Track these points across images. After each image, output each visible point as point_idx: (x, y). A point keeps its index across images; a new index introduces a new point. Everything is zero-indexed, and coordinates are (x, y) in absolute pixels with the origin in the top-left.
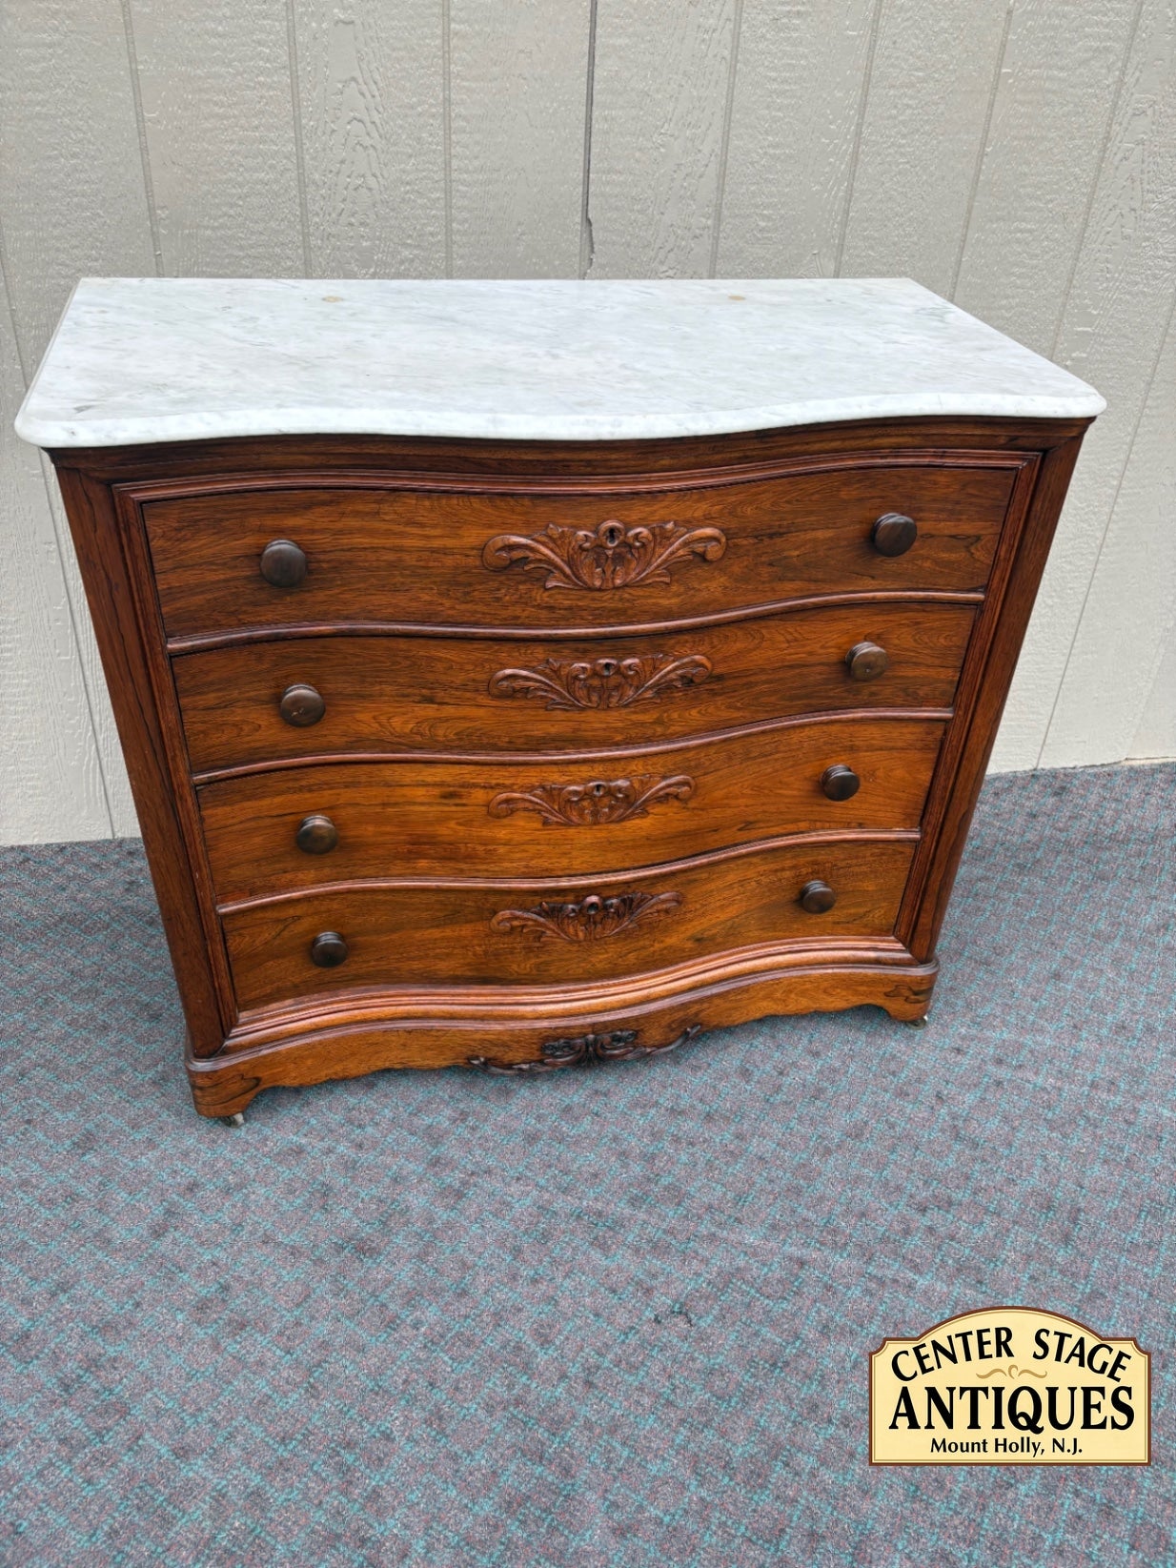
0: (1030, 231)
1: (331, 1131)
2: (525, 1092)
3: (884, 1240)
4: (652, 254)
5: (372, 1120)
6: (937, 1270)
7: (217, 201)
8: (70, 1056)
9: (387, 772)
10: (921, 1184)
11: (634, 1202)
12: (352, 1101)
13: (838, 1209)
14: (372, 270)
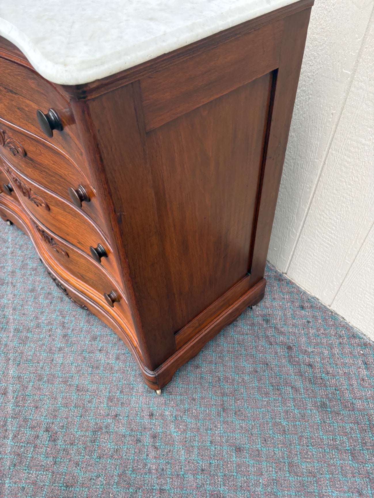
1: (16, 244)
3: (26, 420)
5: (24, 250)
6: (16, 446)
10: (61, 425)
13: (37, 398)
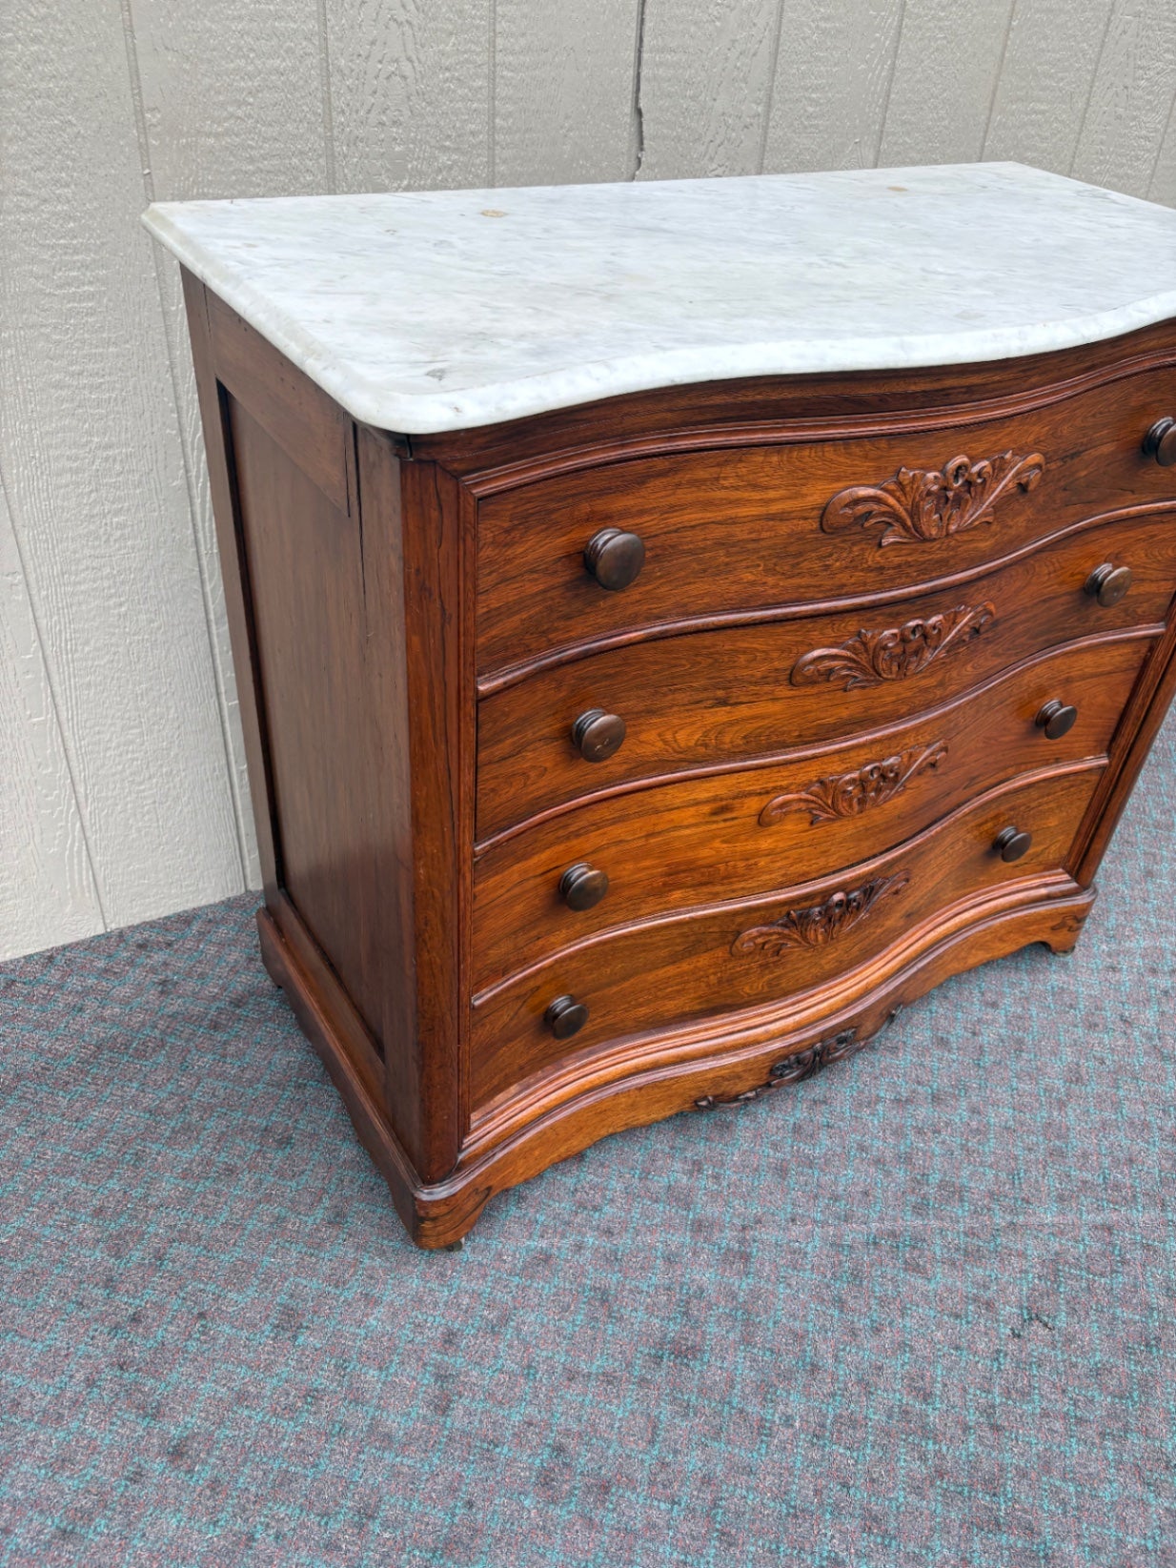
0: (1043, 112)
1: (568, 1223)
2: (743, 1122)
3: (1164, 1181)
4: (702, 148)
5: (604, 1196)
7: (221, 98)
8: (206, 1218)
9: (658, 798)
11: (919, 1209)
12: (570, 1181)
13: (1107, 1162)
14: (405, 182)
